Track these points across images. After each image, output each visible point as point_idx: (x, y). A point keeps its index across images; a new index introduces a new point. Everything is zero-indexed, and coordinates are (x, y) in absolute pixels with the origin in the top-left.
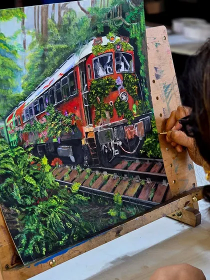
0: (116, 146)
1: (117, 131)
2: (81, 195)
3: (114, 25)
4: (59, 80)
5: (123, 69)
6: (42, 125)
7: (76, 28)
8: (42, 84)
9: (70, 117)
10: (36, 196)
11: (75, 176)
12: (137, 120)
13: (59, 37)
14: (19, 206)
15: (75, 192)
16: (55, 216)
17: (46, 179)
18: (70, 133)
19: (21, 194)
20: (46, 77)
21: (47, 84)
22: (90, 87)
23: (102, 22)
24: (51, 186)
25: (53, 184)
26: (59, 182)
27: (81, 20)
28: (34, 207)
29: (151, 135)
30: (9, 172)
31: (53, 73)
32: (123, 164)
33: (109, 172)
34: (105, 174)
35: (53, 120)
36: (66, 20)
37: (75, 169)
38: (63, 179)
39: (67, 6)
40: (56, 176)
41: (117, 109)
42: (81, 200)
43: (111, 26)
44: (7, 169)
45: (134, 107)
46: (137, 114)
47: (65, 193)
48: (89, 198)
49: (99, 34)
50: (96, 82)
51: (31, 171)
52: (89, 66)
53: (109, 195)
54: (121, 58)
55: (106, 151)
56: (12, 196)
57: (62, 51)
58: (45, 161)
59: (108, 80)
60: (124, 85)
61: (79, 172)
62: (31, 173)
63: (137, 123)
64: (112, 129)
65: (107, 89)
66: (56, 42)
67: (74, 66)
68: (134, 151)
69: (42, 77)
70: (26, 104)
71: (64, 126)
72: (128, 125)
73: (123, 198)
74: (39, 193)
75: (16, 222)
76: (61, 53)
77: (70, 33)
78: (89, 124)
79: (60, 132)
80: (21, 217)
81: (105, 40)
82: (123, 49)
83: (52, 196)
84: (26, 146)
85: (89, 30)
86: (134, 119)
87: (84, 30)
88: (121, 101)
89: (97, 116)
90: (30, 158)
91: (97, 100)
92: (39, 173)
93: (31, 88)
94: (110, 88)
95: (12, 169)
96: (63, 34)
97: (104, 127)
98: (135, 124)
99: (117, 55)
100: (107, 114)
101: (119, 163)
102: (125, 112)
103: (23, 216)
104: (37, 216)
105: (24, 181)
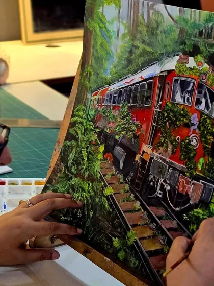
0: (162, 188)
1: (172, 173)
2: (107, 201)
3: (206, 47)
4: (139, 83)
5: (202, 107)
6: (114, 116)
7: (164, 35)
8: (125, 78)
9: (137, 125)
10: (80, 170)
11: (114, 182)
12: (197, 178)
13: (147, 38)
14: (67, 167)
15: (105, 194)
16: (78, 196)
17: (94, 163)
18: (130, 141)
19: (73, 160)
20: (129, 73)
21: (128, 80)
22: (164, 107)
23: (192, 38)
24: (94, 172)
25: (96, 173)
26: (101, 175)
27: (169, 27)
28: (73, 176)
29: (206, 209)
30: (77, 136)
31: (135, 72)
32: (159, 210)
33: (142, 205)
34: (137, 205)
35: (123, 118)
36: (154, 22)
37: (118, 175)
38: (104, 175)
39: (155, 6)
40: (102, 168)
41: (182, 150)
42: (104, 205)
43: (202, 48)
44: (77, 133)
45: (201, 161)
46: (200, 172)
47: (98, 188)
48: (111, 210)
49: (186, 52)
50: (170, 105)
51: (89, 148)
52: (168, 84)
53: (127, 226)
54: (203, 92)
55: (151, 184)
56: (68, 156)
57: (147, 54)
58: (102, 148)
59: (183, 110)
60: (199, 127)
61: (119, 181)
62: (88, 150)
63: (196, 182)
64: (167, 166)
65: (180, 120)
66: (143, 42)
67: (154, 75)
68: (178, 209)
69: (126, 71)
70: (109, 89)
71: (129, 130)
72: (185, 175)
73: (136, 242)
74: (83, 170)
75: (56, 176)
76: (146, 56)
77: (156, 38)
78: (149, 144)
79: (124, 133)
80: (62, 175)
81: (191, 62)
82: (209, 83)
83: (88, 181)
84: (96, 126)
85: (177, 42)
86: (194, 174)
87: (171, 40)
88: (189, 144)
89: (159, 143)
90: (94, 138)
91: (166, 125)
92: (93, 155)
93: (116, 77)
94: (182, 120)
95: (80, 136)
96: (150, 36)
97: (161, 159)
98: (194, 181)
99: (200, 86)
100: (170, 148)
101: (156, 206)
102: (189, 159)
103: (63, 176)
104: (70, 185)
105: (81, 152)
